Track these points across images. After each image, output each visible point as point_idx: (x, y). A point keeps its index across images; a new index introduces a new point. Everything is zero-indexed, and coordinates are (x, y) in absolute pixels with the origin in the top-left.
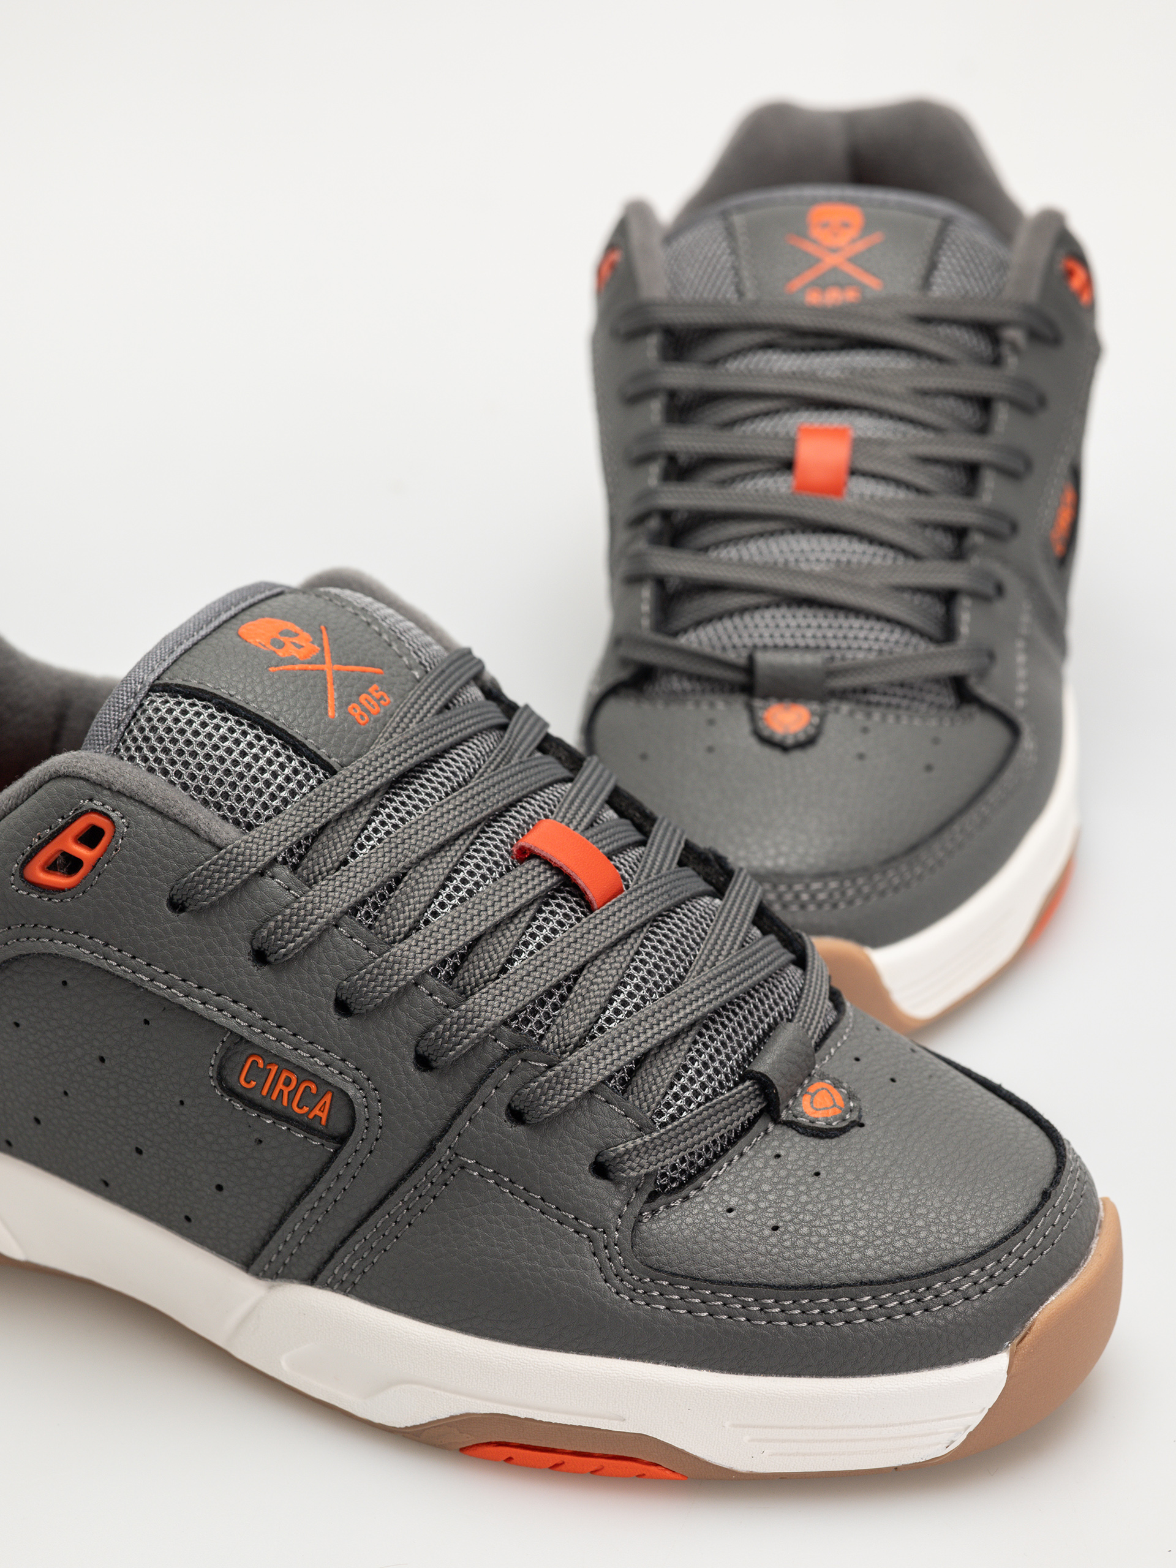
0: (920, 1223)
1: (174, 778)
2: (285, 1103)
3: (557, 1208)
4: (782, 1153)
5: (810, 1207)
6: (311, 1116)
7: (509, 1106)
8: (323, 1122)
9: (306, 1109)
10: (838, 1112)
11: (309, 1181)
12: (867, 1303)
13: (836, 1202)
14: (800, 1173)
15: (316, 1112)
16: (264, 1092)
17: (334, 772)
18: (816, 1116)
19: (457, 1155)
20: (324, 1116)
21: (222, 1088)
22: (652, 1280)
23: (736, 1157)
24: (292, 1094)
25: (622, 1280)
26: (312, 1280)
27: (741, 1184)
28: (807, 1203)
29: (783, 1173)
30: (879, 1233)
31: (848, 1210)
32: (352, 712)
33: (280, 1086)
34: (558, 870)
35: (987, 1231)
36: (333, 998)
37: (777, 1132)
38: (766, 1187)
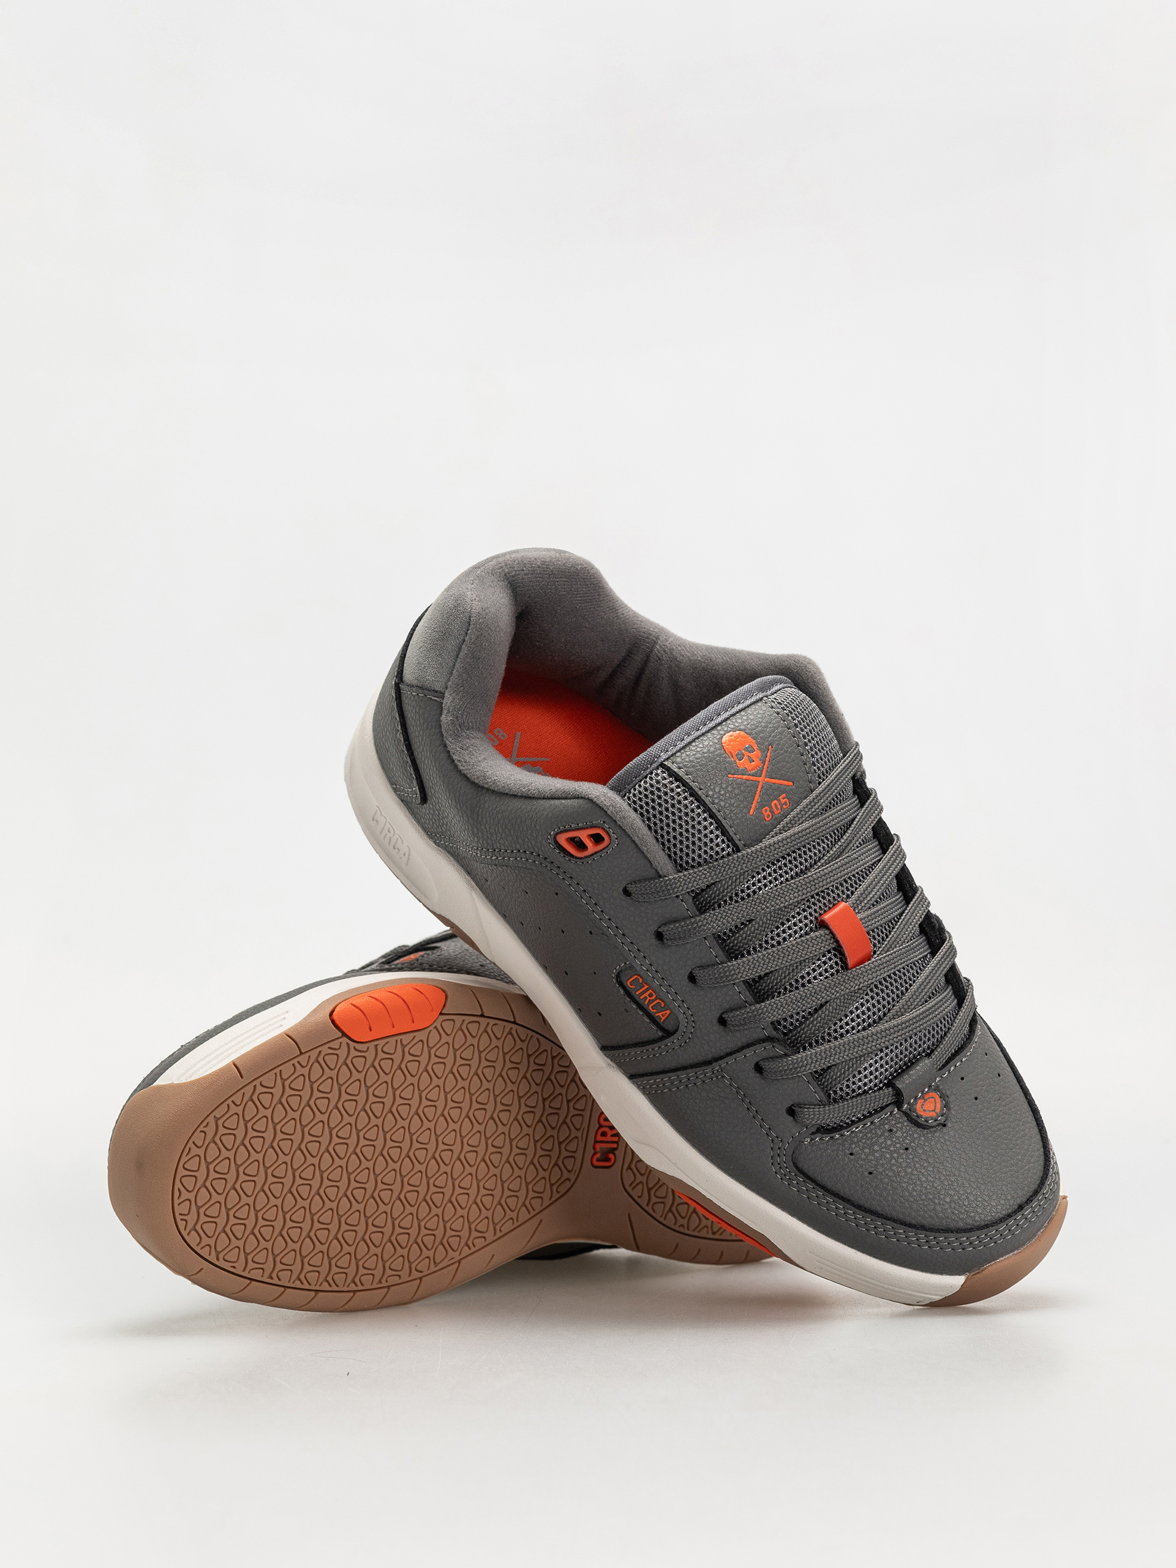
0: (948, 1200)
1: (652, 825)
2: (646, 1003)
3: (762, 1119)
4: (895, 1129)
5: (894, 1168)
6: (657, 1015)
7: (757, 1063)
8: (662, 1020)
9: (654, 1011)
10: (933, 1114)
11: (645, 1040)
12: (900, 1233)
13: (909, 1170)
14: (898, 1145)
15: (660, 1014)
16: (637, 993)
17: (738, 850)
18: (922, 1114)
19: (722, 1070)
20: (663, 1018)
21: (617, 980)
22: (795, 1175)
23: (869, 1124)
24: (650, 1002)
25: (780, 1168)
26: (632, 1077)
27: (864, 1141)
28: (894, 1165)
29: (889, 1142)
30: (923, 1197)
31: (913, 1177)
32: (764, 812)
33: (646, 995)
34: (837, 941)
35: (980, 1217)
36: (689, 972)
37: (897, 1116)
38: (876, 1148)
